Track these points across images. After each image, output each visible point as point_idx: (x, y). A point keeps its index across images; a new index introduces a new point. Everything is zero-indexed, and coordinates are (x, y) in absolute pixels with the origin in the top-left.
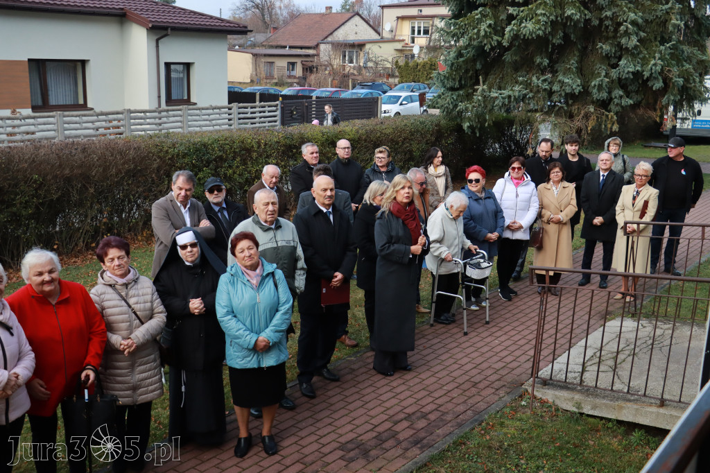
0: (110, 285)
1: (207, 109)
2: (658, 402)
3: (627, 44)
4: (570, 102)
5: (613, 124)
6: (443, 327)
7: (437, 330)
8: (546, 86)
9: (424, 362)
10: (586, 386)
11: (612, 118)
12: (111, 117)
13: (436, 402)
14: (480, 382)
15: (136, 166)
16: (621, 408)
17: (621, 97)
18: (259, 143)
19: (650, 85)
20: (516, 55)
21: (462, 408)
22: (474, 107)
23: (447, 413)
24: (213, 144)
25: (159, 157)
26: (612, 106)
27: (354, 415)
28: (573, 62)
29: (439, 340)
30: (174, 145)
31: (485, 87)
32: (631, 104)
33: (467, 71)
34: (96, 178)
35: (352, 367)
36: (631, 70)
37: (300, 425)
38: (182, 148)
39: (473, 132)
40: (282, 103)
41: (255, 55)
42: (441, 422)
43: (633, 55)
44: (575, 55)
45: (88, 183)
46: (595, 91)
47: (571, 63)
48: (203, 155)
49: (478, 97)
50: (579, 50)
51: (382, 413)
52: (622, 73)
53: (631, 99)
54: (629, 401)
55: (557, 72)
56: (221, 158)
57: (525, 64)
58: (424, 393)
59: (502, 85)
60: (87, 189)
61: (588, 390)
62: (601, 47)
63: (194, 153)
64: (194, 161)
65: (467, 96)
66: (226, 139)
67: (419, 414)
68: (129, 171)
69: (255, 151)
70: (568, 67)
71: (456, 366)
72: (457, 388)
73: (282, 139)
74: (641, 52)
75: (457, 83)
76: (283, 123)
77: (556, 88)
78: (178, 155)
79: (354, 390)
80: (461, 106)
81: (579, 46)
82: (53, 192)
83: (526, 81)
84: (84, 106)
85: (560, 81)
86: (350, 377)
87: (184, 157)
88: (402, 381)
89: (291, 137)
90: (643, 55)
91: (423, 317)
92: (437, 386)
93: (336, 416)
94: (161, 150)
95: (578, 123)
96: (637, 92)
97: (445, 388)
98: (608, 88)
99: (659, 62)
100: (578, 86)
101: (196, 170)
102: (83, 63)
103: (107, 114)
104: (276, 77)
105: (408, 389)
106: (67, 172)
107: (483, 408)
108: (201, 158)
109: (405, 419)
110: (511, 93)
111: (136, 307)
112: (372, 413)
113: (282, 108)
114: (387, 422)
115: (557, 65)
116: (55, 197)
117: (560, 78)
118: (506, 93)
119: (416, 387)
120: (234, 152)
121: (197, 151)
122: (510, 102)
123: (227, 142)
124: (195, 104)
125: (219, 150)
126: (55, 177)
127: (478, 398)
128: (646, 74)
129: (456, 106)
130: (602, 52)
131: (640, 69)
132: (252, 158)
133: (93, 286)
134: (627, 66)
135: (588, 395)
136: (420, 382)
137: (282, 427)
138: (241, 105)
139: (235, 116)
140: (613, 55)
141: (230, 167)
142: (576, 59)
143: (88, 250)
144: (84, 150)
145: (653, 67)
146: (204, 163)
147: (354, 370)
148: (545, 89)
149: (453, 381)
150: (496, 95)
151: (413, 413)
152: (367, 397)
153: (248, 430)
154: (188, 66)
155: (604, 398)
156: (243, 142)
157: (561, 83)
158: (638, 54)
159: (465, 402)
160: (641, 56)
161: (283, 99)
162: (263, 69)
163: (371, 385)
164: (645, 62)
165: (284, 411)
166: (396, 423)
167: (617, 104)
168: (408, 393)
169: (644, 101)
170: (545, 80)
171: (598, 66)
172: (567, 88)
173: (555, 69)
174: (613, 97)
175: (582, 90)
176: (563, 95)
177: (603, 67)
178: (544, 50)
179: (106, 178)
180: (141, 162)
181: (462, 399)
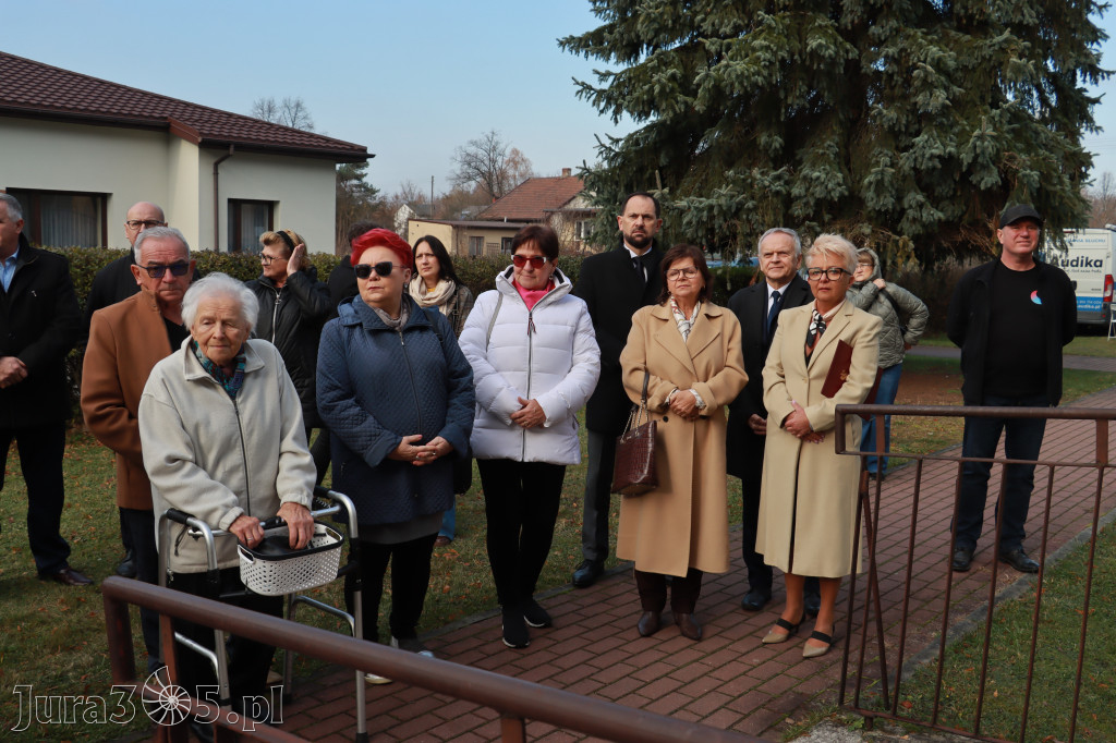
3: (928, 104)
4: (827, 217)
5: (908, 258)
8: (777, 187)
11: (905, 245)
17: (921, 206)
19: (974, 182)
26: (905, 225)
28: (830, 143)
31: (666, 190)
32: (940, 220)
36: (937, 152)
41: (455, 227)
43: (939, 126)
44: (833, 132)
46: (870, 194)
47: (826, 145)
50: (841, 123)
52: (920, 159)
53: (942, 211)
55: (800, 162)
57: (741, 153)
59: (706, 189)
62: (880, 113)
70: (821, 151)
74: (957, 123)
77: (796, 191)
81: (841, 116)
83: (744, 180)
85: (805, 178)
90: (959, 127)
96: (952, 199)
98: (897, 190)
99: (989, 131)
100: (839, 185)
102: (103, 198)
110: (713, 201)
115: (802, 150)
117: (806, 171)
118: (705, 201)
122: (711, 217)
128: (966, 158)
130: (881, 124)
131: (953, 149)
134: (931, 146)
140: (903, 129)
142: (837, 139)
145: (978, 143)
148: (778, 193)
150: (685, 204)
157: (808, 180)
158: (952, 126)
160: (956, 130)
164: (963, 137)
167: (914, 220)
169: (966, 217)
170: (778, 178)
171: (877, 150)
172: (818, 189)
173: (798, 158)
174: (906, 206)
175: (846, 193)
176: (812, 203)
177: (886, 151)
178: (774, 120)
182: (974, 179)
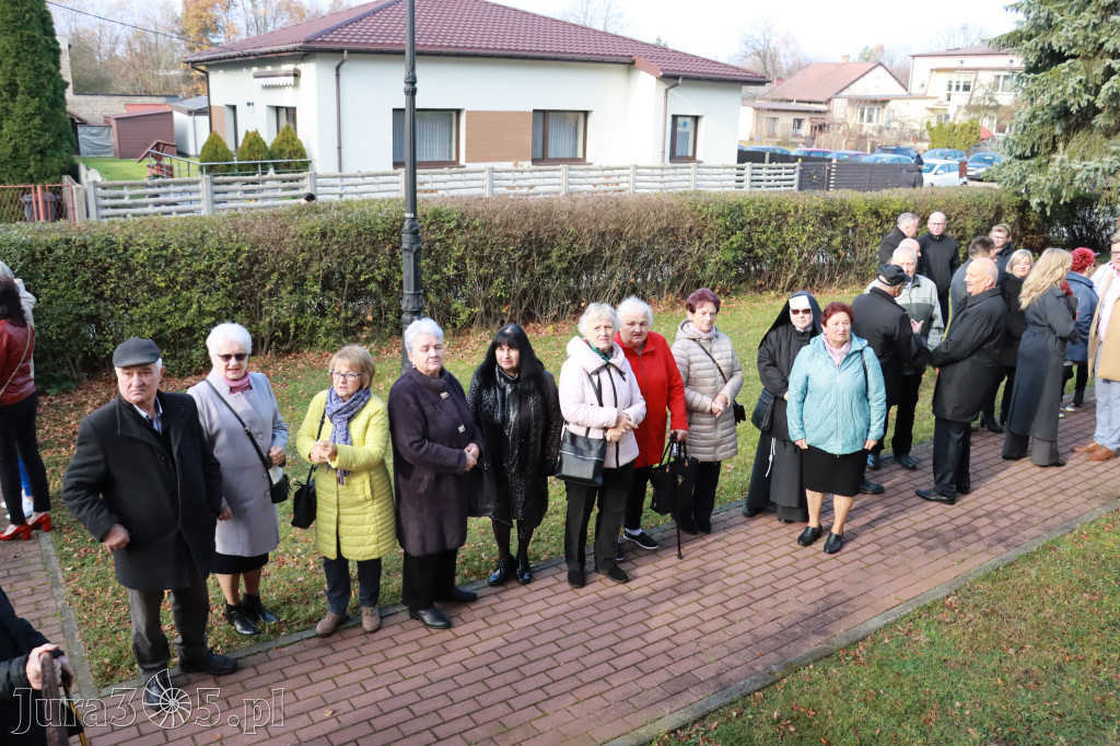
0: (695, 340)
1: (717, 168)
12: (617, 172)
13: (1018, 503)
15: (669, 224)
18: (797, 207)
20: (1110, 118)
21: (1048, 513)
22: (1048, 179)
23: (1033, 516)
24: (748, 205)
25: (692, 216)
30: (708, 204)
31: (1065, 156)
33: (1042, 137)
34: (629, 235)
38: (717, 209)
39: (1043, 212)
40: (801, 165)
41: (757, 109)
42: (1026, 523)
45: (621, 239)
48: (738, 217)
49: (1054, 168)
56: (756, 222)
58: (1003, 493)
59: (1088, 155)
60: (619, 245)
63: (729, 214)
64: (727, 224)
65: (1040, 167)
66: (762, 201)
67: (1000, 513)
68: (661, 229)
72: (1041, 491)
75: (1029, 150)
76: (800, 188)
78: (711, 215)
80: (1032, 179)
82: (587, 246)
84: (582, 161)
87: (717, 218)
92: (1016, 487)
94: (695, 209)
97: (1027, 490)
101: (729, 232)
102: (586, 113)
103: (612, 169)
104: (779, 134)
106: (602, 227)
107: (1074, 515)
108: (735, 220)
109: (985, 516)
110: (1098, 165)
111: (720, 362)
113: (801, 171)
114: (965, 517)
116: (588, 252)
118: (1092, 164)
120: (770, 215)
121: (731, 212)
122: (1096, 176)
123: (763, 204)
124: (701, 162)
125: (755, 213)
126: (591, 231)
127: (1066, 506)
129: (1024, 178)
138: (756, 165)
139: (747, 177)
141: (764, 232)
144: (618, 205)
151: (994, 511)
153: (819, 520)
154: (696, 119)
159: (1051, 507)
161: (803, 161)
162: (765, 125)
166: (975, 518)
179: (637, 236)
180: (674, 220)
181: (1048, 504)
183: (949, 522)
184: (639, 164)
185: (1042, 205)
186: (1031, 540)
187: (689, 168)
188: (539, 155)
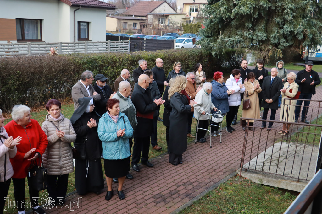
0: (51, 121)
1: (96, 43)
2: (297, 180)
3: (288, 18)
4: (261, 44)
5: (280, 54)
6: (201, 144)
7: (198, 145)
8: (250, 36)
9: (192, 159)
10: (265, 172)
11: (280, 51)
13: (197, 177)
14: (217, 169)
15: (64, 68)
16: (280, 182)
17: (284, 42)
18: (119, 59)
20: (237, 22)
21: (208, 181)
22: (217, 45)
23: (202, 183)
24: (99, 59)
25: (74, 64)
26: (280, 46)
27: (159, 182)
28: (263, 26)
29: (199, 150)
30: (81, 59)
31: (223, 36)
32: (288, 46)
33: (214, 29)
34: (46, 73)
35: (159, 161)
36: (289, 30)
37: (135, 187)
38: (85, 60)
39: (217, 57)
40: (130, 41)
41: (119, 19)
42: (199, 186)
43: (290, 23)
45: (42, 75)
46: (272, 39)
48: (94, 64)
49: (219, 41)
50: (265, 20)
51: (172, 182)
52: (285, 32)
53: (288, 43)
54: (284, 179)
56: (102, 65)
57: (241, 26)
58: (191, 173)
59: (230, 35)
60: (41, 78)
61: (265, 174)
62: (276, 20)
63: (90, 63)
64: (90, 67)
65: (214, 40)
66: (105, 57)
67: (189, 183)
68: (60, 70)
69: (117, 63)
70: (261, 28)
71: (206, 162)
72: (206, 171)
73: (130, 58)
74: (294, 22)
75: (210, 34)
76: (131, 50)
77: (255, 37)
78: (83, 64)
79: (160, 171)
80: (211, 44)
82: (26, 79)
83: (241, 34)
84: (41, 40)
85: (256, 34)
86: (158, 165)
87: (85, 64)
88: (182, 168)
89: (134, 56)
91: (192, 139)
92: (197, 170)
93: (151, 183)
94: (75, 61)
95: (264, 53)
96: (291, 40)
97: (201, 171)
98: (278, 38)
99: (302, 27)
100: (265, 37)
102: (41, 21)
103: (51, 44)
104: (128, 29)
105: (184, 172)
106: (32, 70)
107: (218, 181)
108: (93, 65)
110: (234, 39)
112: (168, 182)
113: (130, 43)
114: (174, 186)
115: (256, 27)
116: (27, 81)
118: (232, 39)
119: (188, 170)
120: (108, 63)
121: (91, 62)
122: (233, 43)
123: (105, 58)
124: (91, 40)
125: (102, 62)
126: (27, 72)
127: (215, 176)
128: (296, 32)
129: (209, 44)
130: (276, 22)
131: (293, 30)
132: (116, 65)
133: (43, 122)
134: (287, 28)
135: (265, 176)
136: (190, 169)
137: (127, 187)
138: (112, 41)
139: (109, 46)
140: (281, 23)
141: (106, 69)
142: (264, 24)
143: (41, 105)
144: (40, 60)
145: (299, 29)
146: (95, 67)
147: (160, 162)
148: (250, 38)
149: (204, 168)
150: (227, 40)
151: (186, 182)
152: (165, 174)
153: (112, 188)
154: (88, 23)
155: (272, 177)
156: (112, 58)
157: (257, 35)
158: (292, 23)
159: (210, 178)
160: (294, 24)
161: (131, 39)
162: (122, 25)
163: (167, 169)
164: (295, 26)
165: (128, 180)
166: (178, 187)
167: (282, 45)
168: (184, 173)
169: (294, 44)
170: (250, 34)
171: (274, 28)
172: (260, 37)
173: (254, 29)
174: (280, 42)
175: (266, 39)
176: (258, 40)
177: (276, 28)
178: (250, 20)
179: (50, 73)
180: (66, 66)
181: (208, 177)
182: (297, 37)
183: (167, 189)
184: (62, 42)
185: (215, 54)
186: (199, 194)
187: (84, 43)
188: (21, 38)
